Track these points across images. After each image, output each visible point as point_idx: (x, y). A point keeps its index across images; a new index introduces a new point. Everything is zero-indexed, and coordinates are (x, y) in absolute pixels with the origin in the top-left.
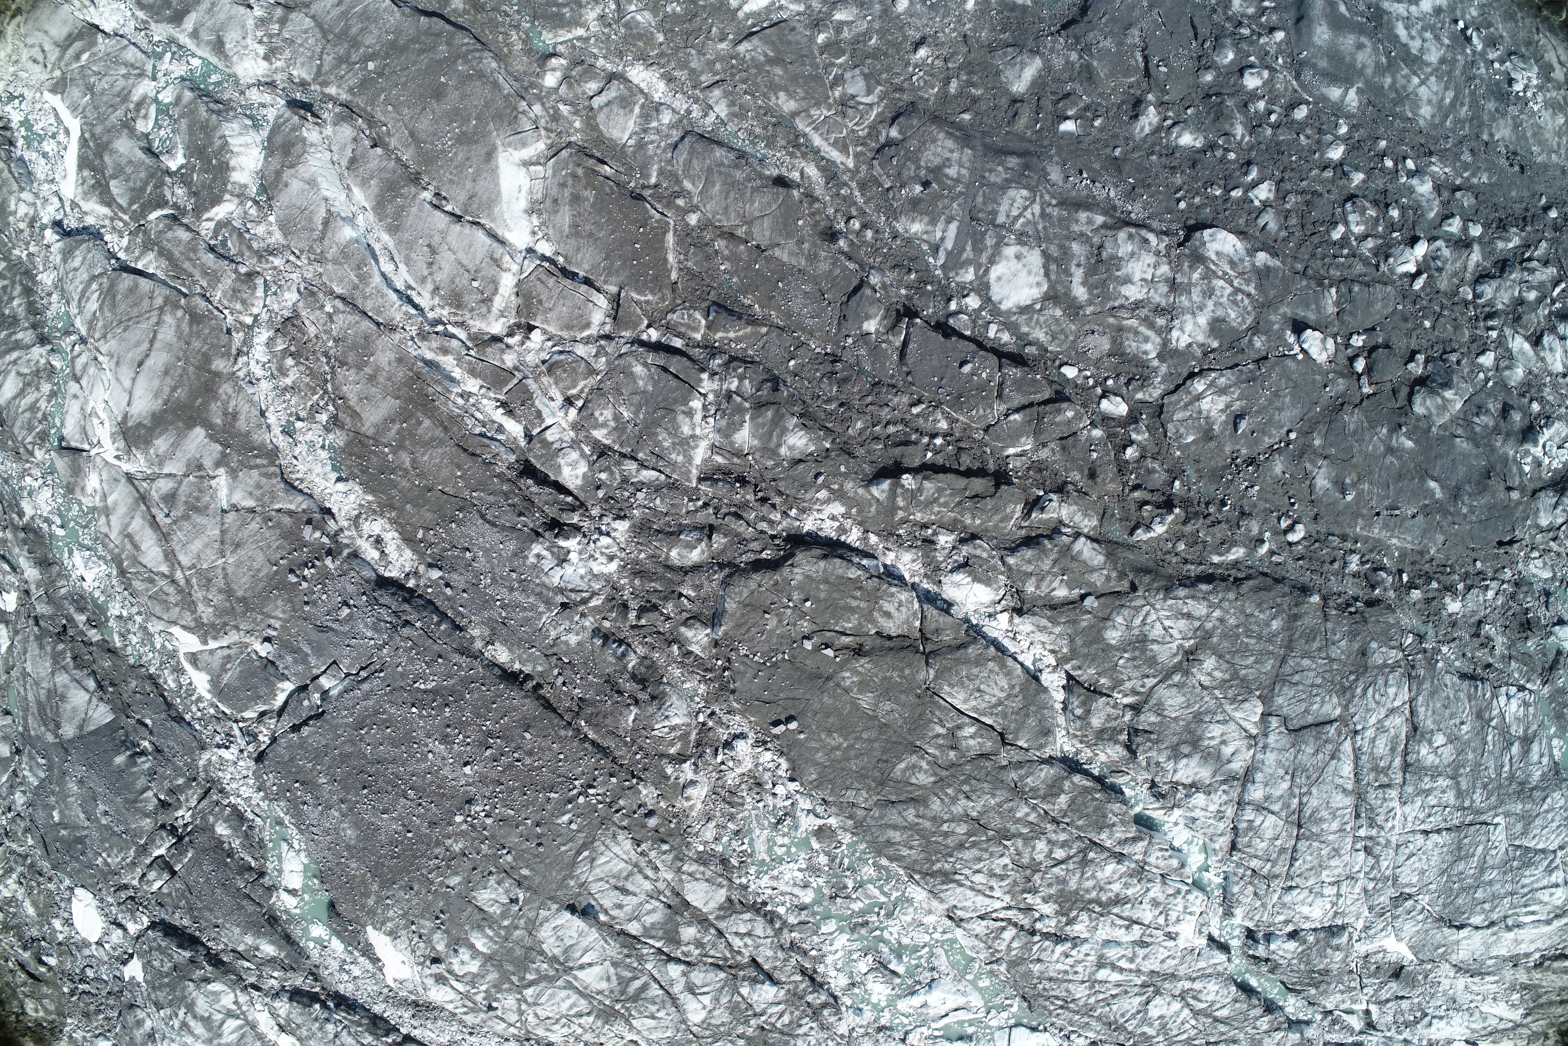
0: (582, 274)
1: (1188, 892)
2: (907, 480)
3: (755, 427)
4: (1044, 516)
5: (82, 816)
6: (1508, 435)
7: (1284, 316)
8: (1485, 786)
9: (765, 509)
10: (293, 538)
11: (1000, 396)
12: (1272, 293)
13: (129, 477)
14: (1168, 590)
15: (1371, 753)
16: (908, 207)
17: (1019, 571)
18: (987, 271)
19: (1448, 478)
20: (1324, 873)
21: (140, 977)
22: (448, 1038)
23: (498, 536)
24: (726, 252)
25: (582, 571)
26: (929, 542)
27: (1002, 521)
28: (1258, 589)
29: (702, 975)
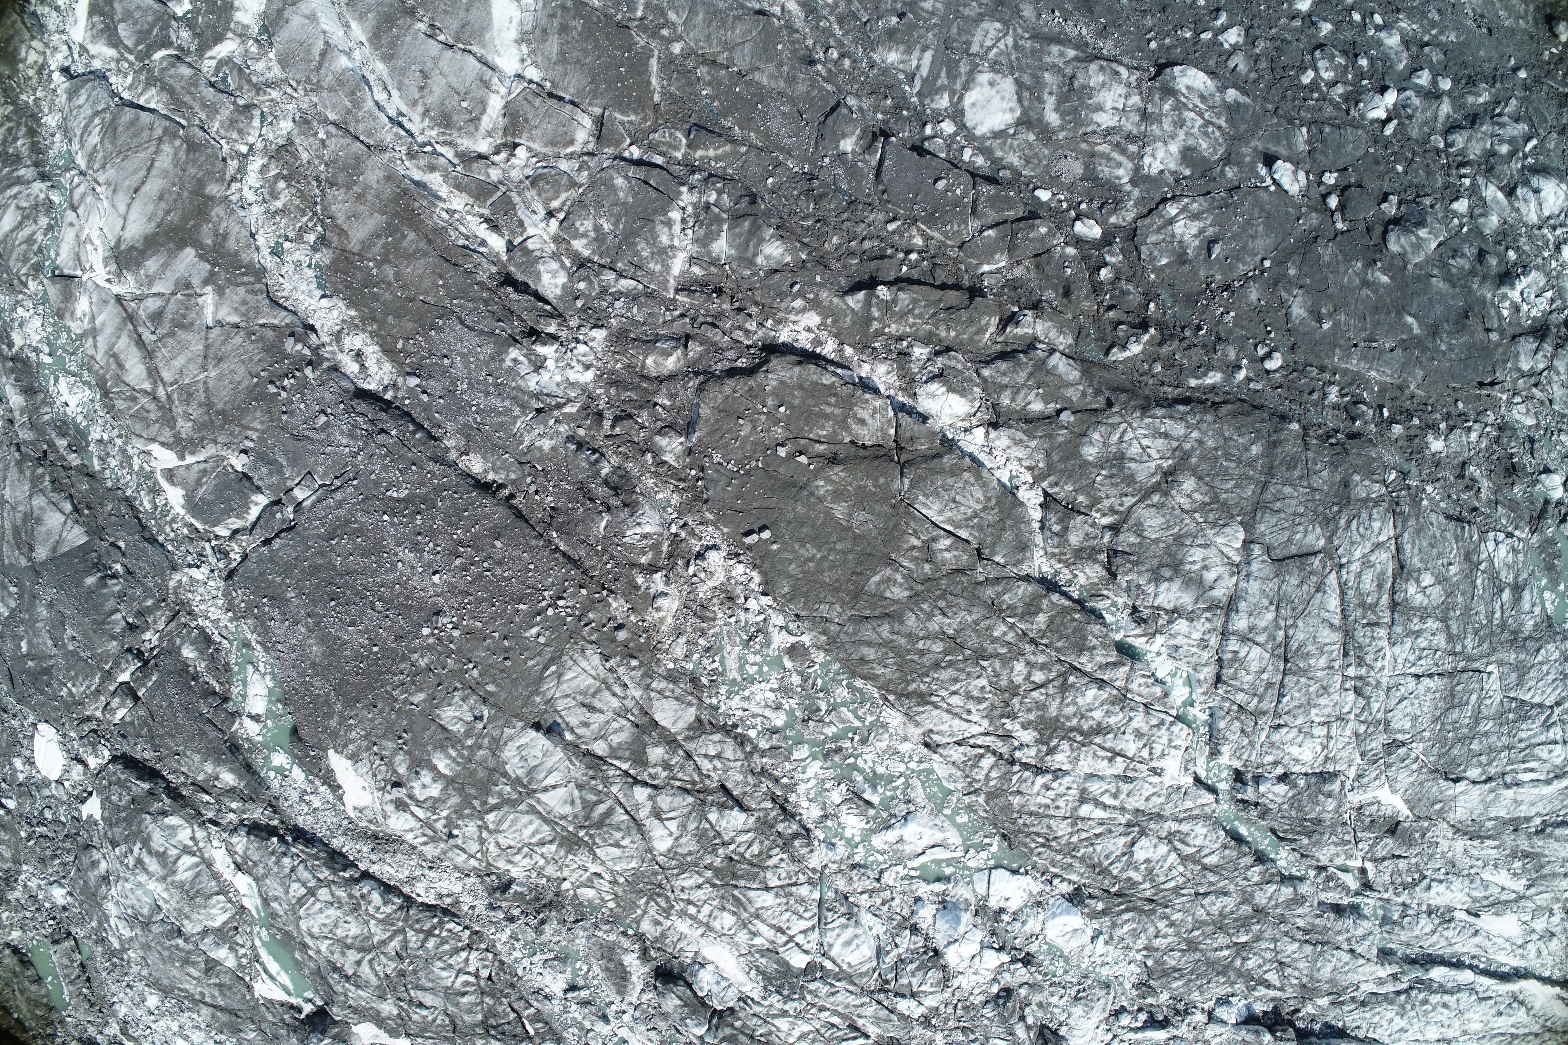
0: (568, 97)
1: (1172, 724)
2: (882, 291)
3: (732, 237)
4: (1019, 331)
5: (50, 643)
6: (1484, 278)
7: (1255, 149)
8: (1476, 632)
9: (741, 317)
10: (275, 351)
11: (974, 213)
12: (1243, 127)
13: (119, 299)
14: (1145, 409)
15: (1358, 588)
16: (884, 37)
17: (994, 383)
18: (961, 97)
19: (1425, 316)
20: (1314, 712)
21: (98, 816)
22: (407, 873)
23: (476, 340)
24: (708, 78)
25: (558, 378)
26: (904, 355)
27: (976, 333)
28: (1235, 414)
29: (669, 799)
